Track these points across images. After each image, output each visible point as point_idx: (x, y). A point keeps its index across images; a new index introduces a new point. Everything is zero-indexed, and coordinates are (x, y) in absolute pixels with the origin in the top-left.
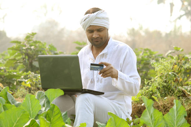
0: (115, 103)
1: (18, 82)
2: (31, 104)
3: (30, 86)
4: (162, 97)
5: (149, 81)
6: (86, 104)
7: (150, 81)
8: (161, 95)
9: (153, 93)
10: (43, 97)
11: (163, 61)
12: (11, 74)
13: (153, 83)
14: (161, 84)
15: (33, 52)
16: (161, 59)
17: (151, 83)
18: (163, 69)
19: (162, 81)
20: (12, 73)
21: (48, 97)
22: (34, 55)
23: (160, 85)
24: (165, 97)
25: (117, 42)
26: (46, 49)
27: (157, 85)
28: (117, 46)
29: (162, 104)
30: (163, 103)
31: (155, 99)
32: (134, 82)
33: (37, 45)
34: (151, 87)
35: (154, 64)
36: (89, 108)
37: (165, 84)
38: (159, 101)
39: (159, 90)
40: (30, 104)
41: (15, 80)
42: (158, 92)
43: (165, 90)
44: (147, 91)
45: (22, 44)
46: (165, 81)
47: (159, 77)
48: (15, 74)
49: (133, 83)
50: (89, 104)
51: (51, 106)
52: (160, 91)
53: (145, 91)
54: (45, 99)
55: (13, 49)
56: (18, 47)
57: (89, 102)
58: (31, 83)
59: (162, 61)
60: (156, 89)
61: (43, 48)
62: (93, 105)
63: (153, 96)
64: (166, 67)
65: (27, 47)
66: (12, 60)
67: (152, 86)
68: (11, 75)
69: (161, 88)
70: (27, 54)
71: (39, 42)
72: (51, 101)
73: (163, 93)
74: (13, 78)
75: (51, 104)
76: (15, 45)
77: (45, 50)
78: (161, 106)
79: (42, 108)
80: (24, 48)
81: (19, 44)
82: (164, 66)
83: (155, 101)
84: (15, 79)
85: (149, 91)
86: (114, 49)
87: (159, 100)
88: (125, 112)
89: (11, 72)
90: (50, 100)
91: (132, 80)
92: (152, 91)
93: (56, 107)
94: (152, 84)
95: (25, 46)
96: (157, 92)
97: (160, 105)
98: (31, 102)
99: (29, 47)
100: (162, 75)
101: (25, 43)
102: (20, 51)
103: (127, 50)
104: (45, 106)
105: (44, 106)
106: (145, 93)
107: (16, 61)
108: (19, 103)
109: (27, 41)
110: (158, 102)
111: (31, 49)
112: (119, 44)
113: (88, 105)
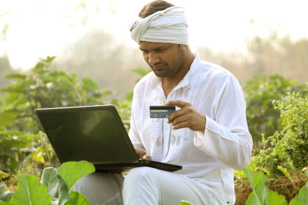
0: (200, 185)
1: (21, 154)
2: (31, 193)
3: (43, 161)
4: (297, 167)
5: (270, 137)
6: (143, 189)
7: (273, 136)
8: (294, 164)
9: (279, 161)
10: (54, 179)
11: (295, 97)
12: (7, 139)
13: (278, 141)
14: (295, 142)
15: (50, 94)
16: (291, 94)
17: (274, 140)
18: (295, 113)
19: (296, 136)
20: (9, 136)
21: (64, 178)
22: (54, 99)
23: (292, 144)
24: (304, 167)
25: (208, 66)
26: (75, 87)
27: (286, 143)
28: (208, 73)
29: (298, 180)
30: (300, 179)
31: (284, 172)
32: (240, 142)
33: (59, 79)
34: (274, 149)
35: (279, 104)
36: (149, 197)
37: (302, 142)
38: (291, 176)
39: (291, 153)
40: (29, 193)
41: (15, 151)
42: (289, 159)
43: (302, 153)
44: (268, 156)
45: (27, 79)
46: (302, 135)
47: (290, 130)
48: (15, 138)
49: (238, 142)
50: (149, 188)
51: (72, 196)
52: (294, 156)
53: (264, 157)
54: (58, 184)
55: (10, 90)
56: (21, 87)
57: (148, 184)
58: (44, 154)
59: (293, 98)
60: (284, 153)
61: (69, 86)
62: (156, 190)
63: (279, 167)
64: (300, 109)
65: (37, 85)
66: (10, 111)
67: (276, 148)
68: (7, 141)
69: (294, 149)
70: (38, 99)
71: (62, 74)
72: (72, 186)
73: (300, 160)
74: (11, 146)
75: (70, 192)
76: (14, 83)
77: (73, 89)
78: (296, 184)
79: (54, 200)
80: (32, 87)
81: (22, 81)
82: (298, 107)
83: (284, 175)
84: (16, 149)
85: (272, 156)
86: (202, 78)
87: (291, 174)
88: (221, 202)
89: (6, 136)
90: (68, 183)
91: (235, 138)
92: (277, 157)
93: (80, 196)
94: (276, 142)
95: (34, 83)
96: (287, 158)
97: (293, 184)
98: (30, 190)
99: (43, 85)
100: (295, 124)
101: (34, 77)
102: (25, 92)
103: (228, 81)
104: (60, 196)
105: (57, 196)
106: (264, 161)
107: (17, 114)
108: (9, 194)
109: (37, 74)
110: (290, 178)
111: (45, 89)
112: (213, 69)
113: (147, 189)
